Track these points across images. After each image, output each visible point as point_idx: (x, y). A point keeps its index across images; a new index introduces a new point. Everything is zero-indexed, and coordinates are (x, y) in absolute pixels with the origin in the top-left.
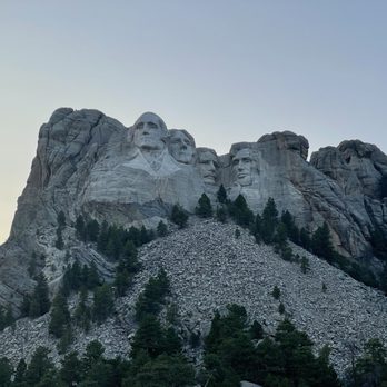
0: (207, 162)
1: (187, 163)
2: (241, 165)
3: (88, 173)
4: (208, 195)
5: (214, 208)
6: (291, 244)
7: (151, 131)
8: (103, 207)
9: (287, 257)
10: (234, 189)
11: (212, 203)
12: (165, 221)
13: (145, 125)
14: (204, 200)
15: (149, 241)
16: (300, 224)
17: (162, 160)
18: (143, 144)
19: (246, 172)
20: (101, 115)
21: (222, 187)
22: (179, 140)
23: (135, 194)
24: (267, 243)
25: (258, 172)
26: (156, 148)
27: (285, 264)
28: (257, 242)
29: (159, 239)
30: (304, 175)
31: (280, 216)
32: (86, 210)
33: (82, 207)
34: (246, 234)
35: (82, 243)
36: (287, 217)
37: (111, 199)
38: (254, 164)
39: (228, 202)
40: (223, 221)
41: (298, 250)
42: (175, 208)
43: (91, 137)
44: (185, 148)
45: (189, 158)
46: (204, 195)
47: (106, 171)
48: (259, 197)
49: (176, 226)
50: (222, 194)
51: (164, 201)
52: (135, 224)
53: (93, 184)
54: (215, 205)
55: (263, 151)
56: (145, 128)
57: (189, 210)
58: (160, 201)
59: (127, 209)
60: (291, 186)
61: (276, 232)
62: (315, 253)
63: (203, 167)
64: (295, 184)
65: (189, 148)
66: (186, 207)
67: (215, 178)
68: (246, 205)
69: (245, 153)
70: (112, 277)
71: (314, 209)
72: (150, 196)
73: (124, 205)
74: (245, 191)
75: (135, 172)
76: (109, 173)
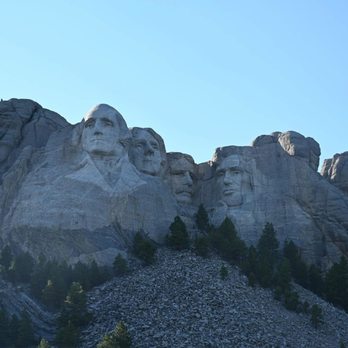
0: (181, 173)
1: (153, 174)
2: (228, 177)
3: (18, 187)
4: (183, 218)
5: (191, 237)
6: (297, 288)
7: (106, 130)
8: (38, 234)
9: (292, 305)
10: (218, 210)
11: (188, 230)
12: (125, 255)
13: (98, 121)
14: (178, 225)
15: (101, 283)
16: (309, 259)
17: (119, 170)
18: (94, 147)
19: (235, 186)
20: (36, 107)
21: (201, 208)
22: (144, 143)
23: (83, 216)
24: (265, 286)
25: (251, 186)
26: (112, 154)
27: (289, 316)
28: (251, 284)
29: (116, 280)
30: (314, 192)
31: (281, 247)
32: (15, 239)
33: (10, 235)
34: (234, 273)
35: (10, 285)
36: (291, 250)
37: (49, 224)
38: (246, 177)
39: (211, 228)
40: (204, 254)
41: (306, 296)
42: (139, 237)
43: (22, 138)
44: (151, 153)
45: (156, 167)
46: (177, 219)
47: (43, 185)
48: (252, 221)
49: (139, 261)
50: (202, 217)
51: (123, 226)
52: (83, 258)
53: (25, 203)
54: (193, 233)
55: (257, 159)
56: (98, 126)
57: (156, 240)
58: (117, 226)
59: (72, 237)
60: (296, 207)
61: (276, 270)
62: (330, 300)
63: (176, 179)
64: (302, 204)
65: (157, 152)
66: (153, 236)
67: (193, 196)
68: (234, 233)
69: (234, 160)
70: (51, 332)
71: (328, 238)
72: (104, 220)
73: (67, 232)
74: (233, 213)
75: (83, 186)
76: (48, 188)
